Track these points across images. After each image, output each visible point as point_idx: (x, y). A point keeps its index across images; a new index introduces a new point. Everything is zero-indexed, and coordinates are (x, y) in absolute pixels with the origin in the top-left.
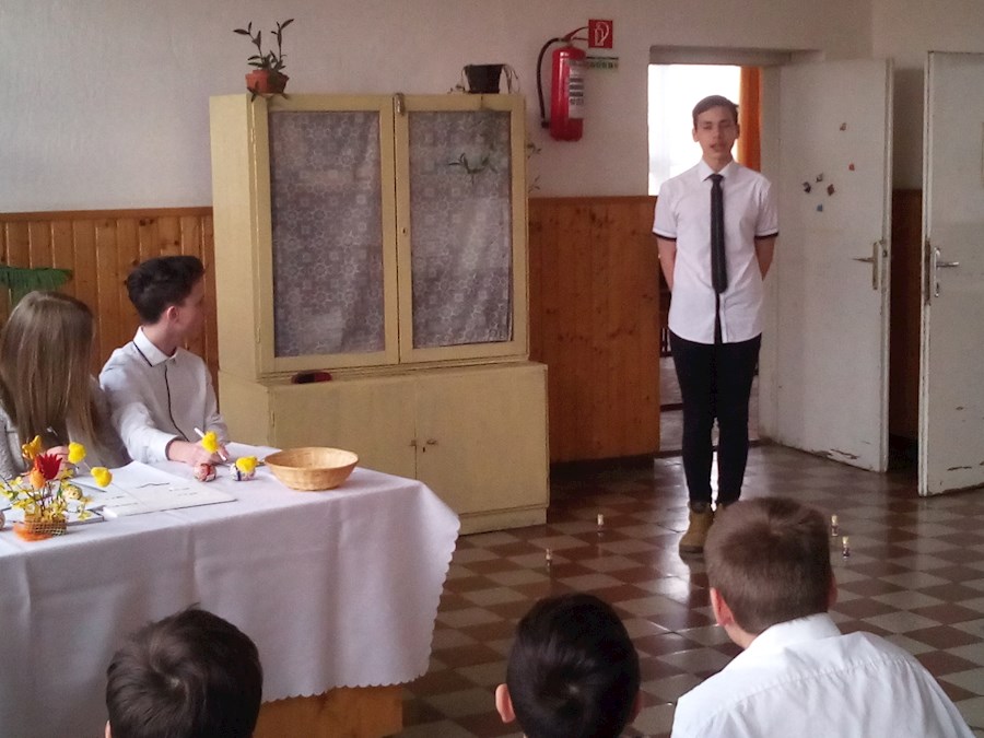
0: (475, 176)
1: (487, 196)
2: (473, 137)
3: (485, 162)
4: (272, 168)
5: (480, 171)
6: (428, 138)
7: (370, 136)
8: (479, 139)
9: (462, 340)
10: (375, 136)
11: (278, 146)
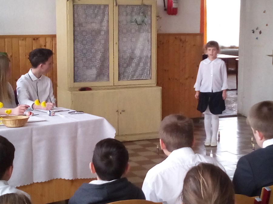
0: (140, 26)
1: (143, 32)
2: (139, 13)
3: (143, 21)
4: (74, 22)
5: (141, 24)
6: (124, 14)
7: (106, 13)
8: (141, 14)
9: (135, 78)
10: (107, 12)
11: (76, 16)
